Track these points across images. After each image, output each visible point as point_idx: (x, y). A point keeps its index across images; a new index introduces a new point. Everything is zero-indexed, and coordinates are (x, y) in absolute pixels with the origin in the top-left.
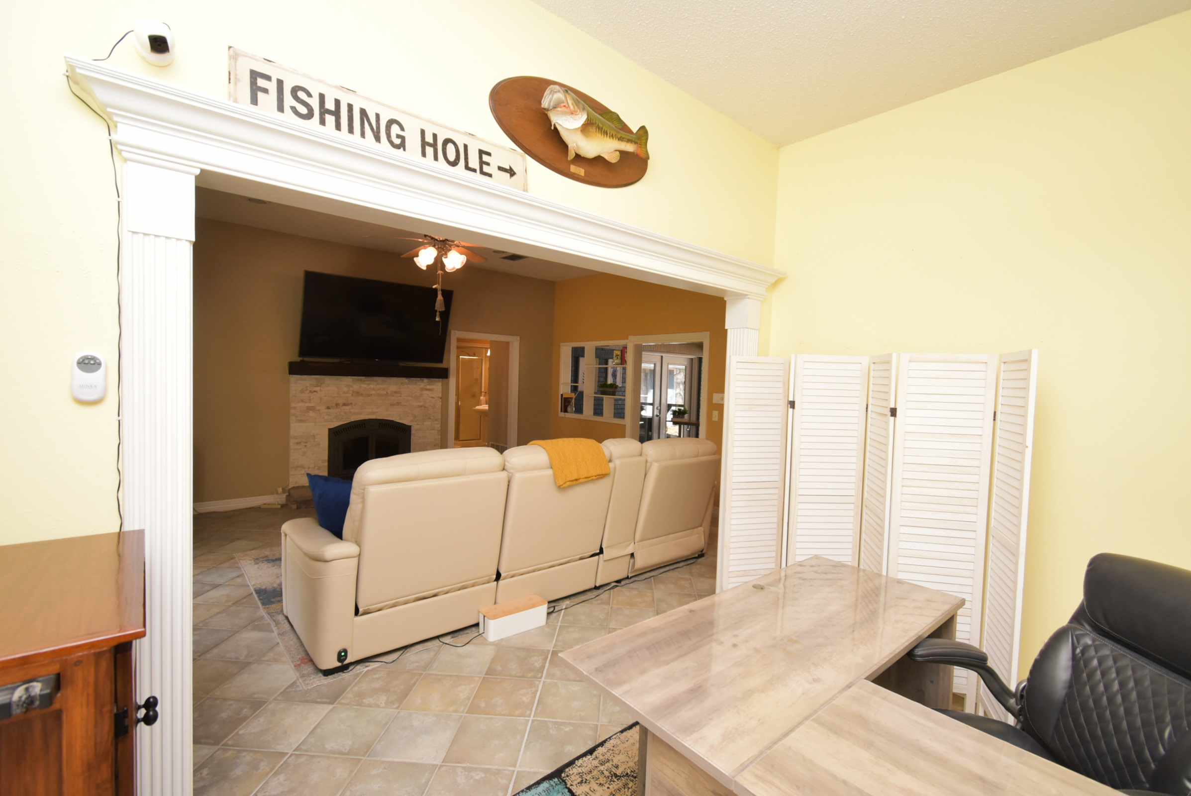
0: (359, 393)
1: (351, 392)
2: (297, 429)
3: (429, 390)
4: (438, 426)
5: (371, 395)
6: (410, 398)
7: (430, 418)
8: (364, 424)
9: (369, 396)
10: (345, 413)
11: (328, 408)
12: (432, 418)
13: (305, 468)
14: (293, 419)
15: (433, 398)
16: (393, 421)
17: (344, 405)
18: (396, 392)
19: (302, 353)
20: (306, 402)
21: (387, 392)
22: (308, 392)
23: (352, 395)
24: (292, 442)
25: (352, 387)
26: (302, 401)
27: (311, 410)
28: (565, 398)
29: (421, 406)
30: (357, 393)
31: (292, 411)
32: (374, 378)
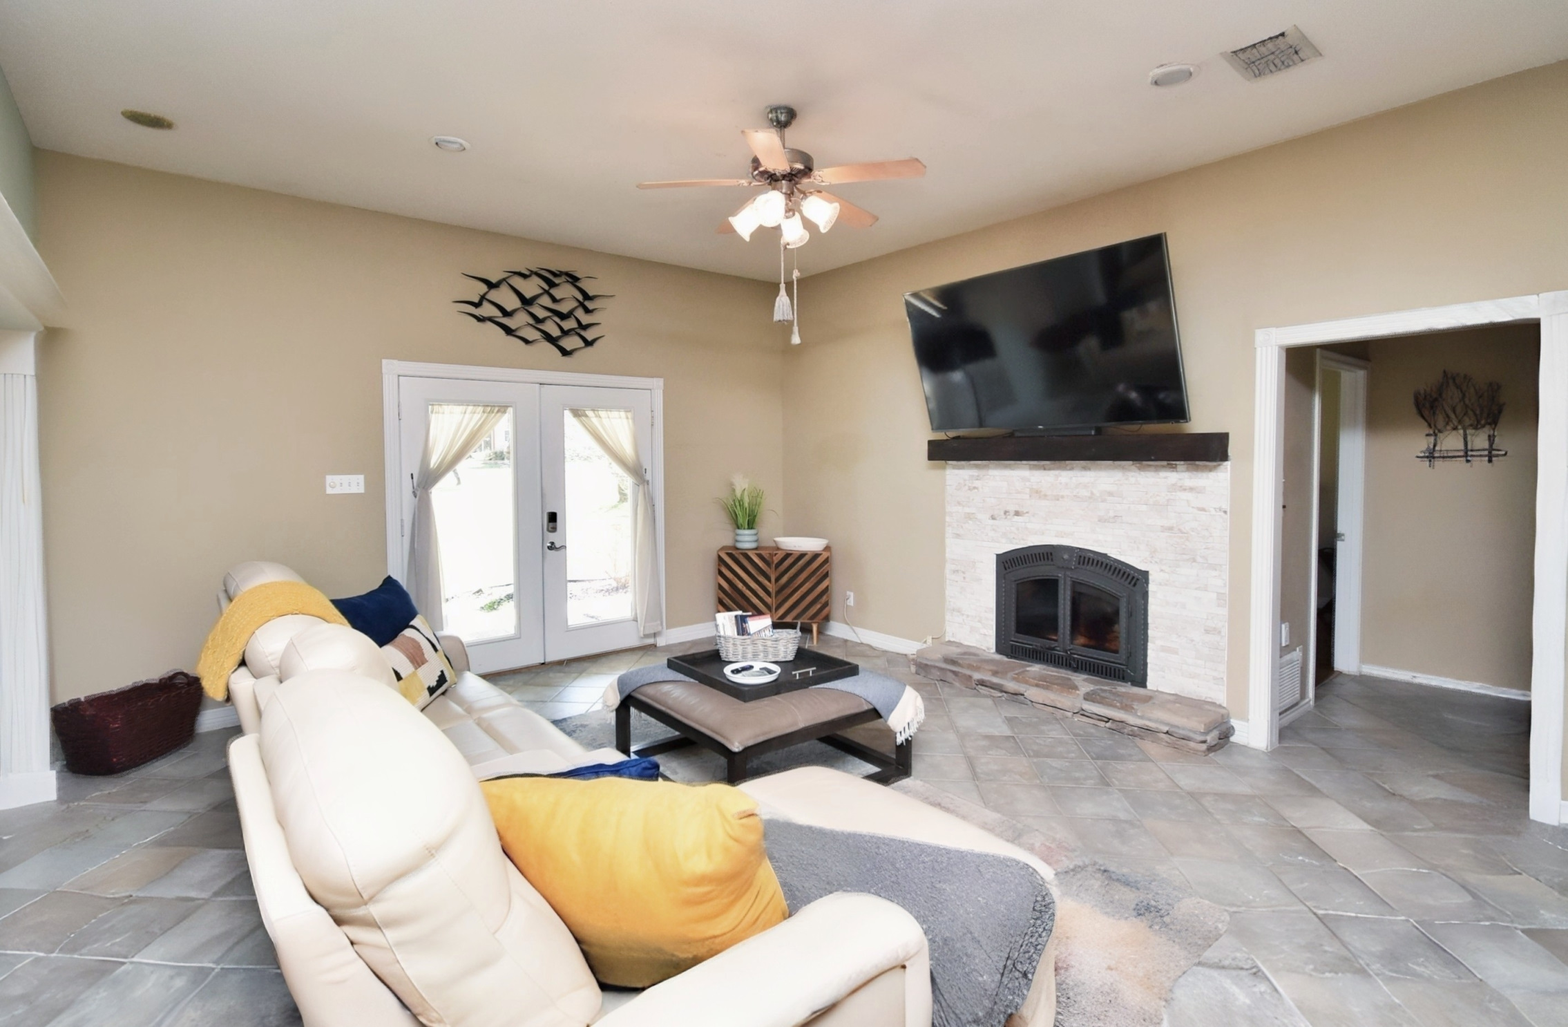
0: (1041, 492)
1: (1028, 491)
2: (954, 548)
3: (1191, 489)
4: (1219, 581)
5: (1063, 497)
6: (1144, 508)
7: (1194, 561)
8: (1051, 554)
9: (1058, 500)
10: (1018, 529)
11: (993, 518)
12: (1199, 559)
13: (963, 615)
14: (949, 532)
15: (1203, 510)
16: (1105, 555)
17: (1017, 513)
18: (1111, 494)
19: (936, 427)
20: (964, 506)
21: (1092, 493)
22: (967, 488)
23: (1030, 496)
24: (949, 567)
25: (1029, 480)
26: (959, 503)
27: (970, 519)
29: (1170, 529)
30: (1037, 492)
31: (948, 519)
32: (1068, 462)
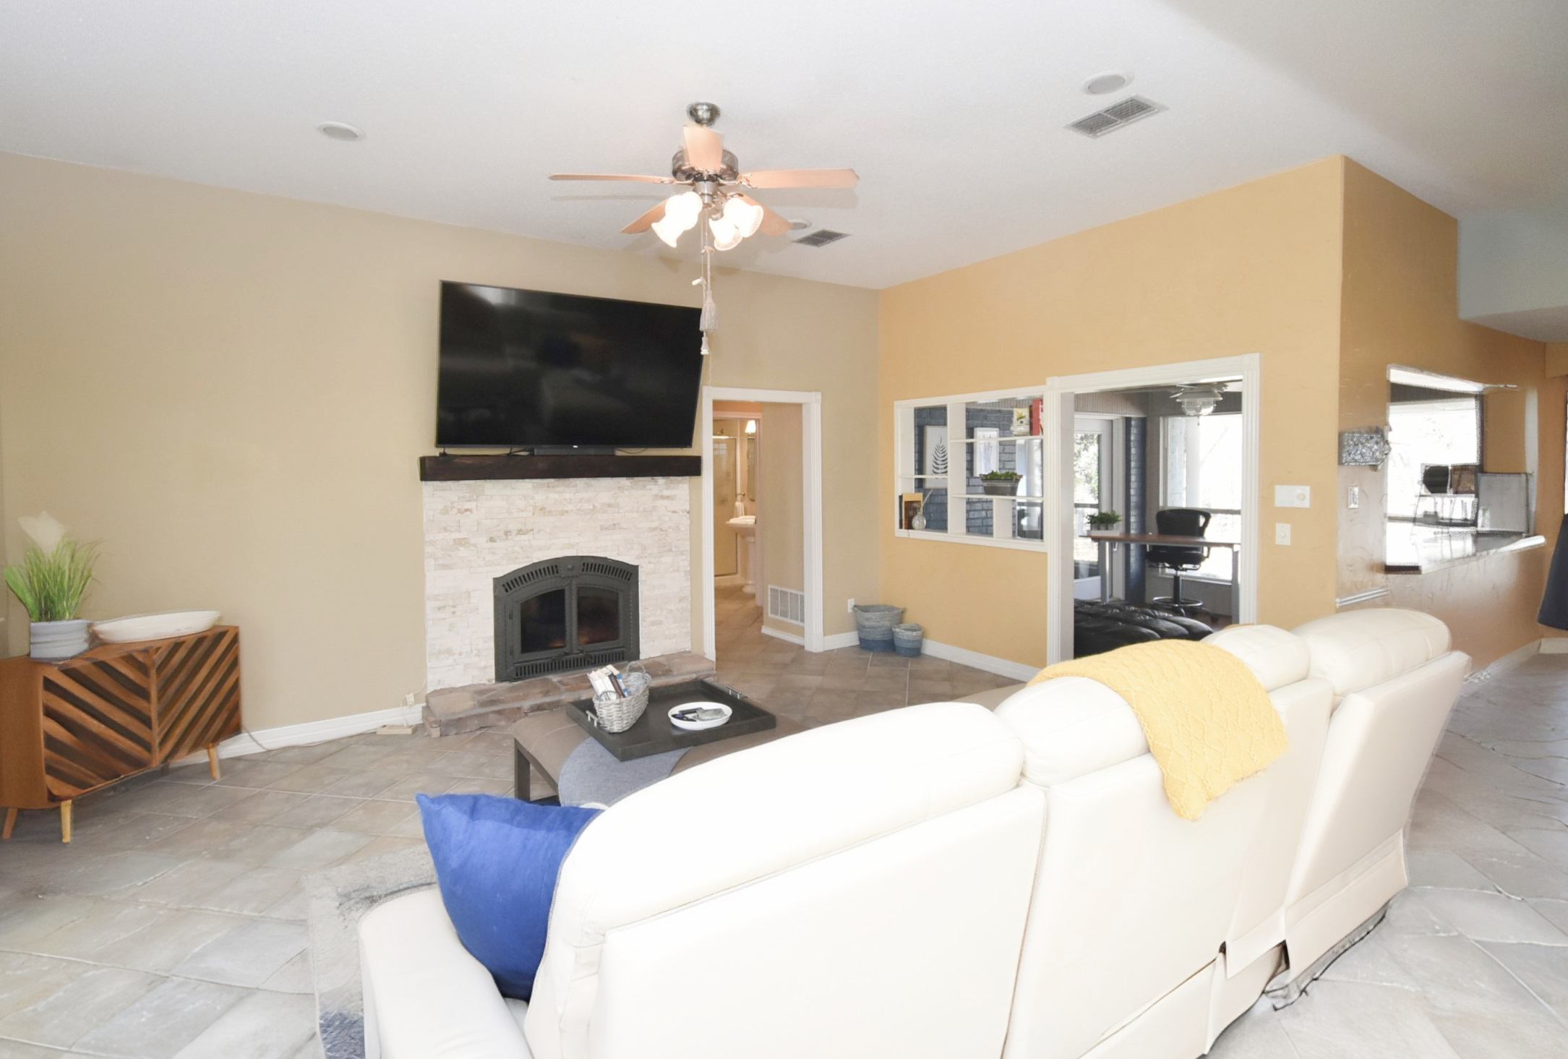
0: (545, 508)
1: (531, 508)
2: (437, 582)
3: (667, 498)
4: (684, 563)
5: (567, 512)
6: (635, 515)
7: (670, 550)
8: (556, 566)
9: (563, 515)
10: (522, 548)
11: (492, 540)
12: (674, 549)
13: (453, 654)
14: (429, 564)
15: (674, 512)
16: (606, 558)
17: (520, 532)
18: (610, 505)
19: (442, 439)
20: (452, 532)
21: (594, 506)
22: (455, 511)
23: (533, 514)
24: (430, 606)
25: (533, 498)
26: (445, 529)
27: (461, 545)
28: (906, 502)
29: (655, 529)
30: (542, 509)
31: (429, 549)
32: (571, 480)
